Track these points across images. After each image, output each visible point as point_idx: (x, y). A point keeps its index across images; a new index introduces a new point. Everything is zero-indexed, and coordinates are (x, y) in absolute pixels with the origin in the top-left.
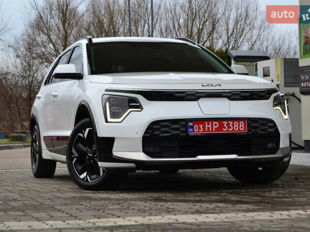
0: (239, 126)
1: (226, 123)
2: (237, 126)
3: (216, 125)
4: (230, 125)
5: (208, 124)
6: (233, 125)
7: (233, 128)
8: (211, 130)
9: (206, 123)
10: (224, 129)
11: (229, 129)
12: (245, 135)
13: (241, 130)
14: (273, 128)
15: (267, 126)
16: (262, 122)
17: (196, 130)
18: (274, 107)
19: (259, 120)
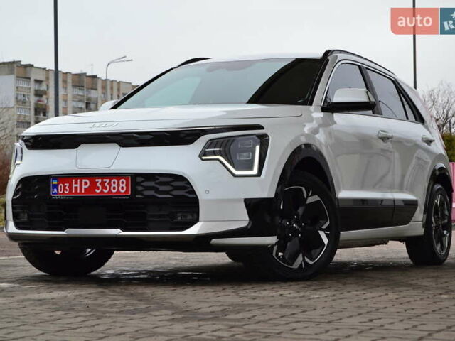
0: (118, 185)
1: (99, 181)
2: (116, 185)
3: (86, 184)
4: (106, 185)
5: (76, 183)
6: (110, 184)
7: (110, 190)
8: (79, 191)
9: (74, 181)
10: (96, 190)
11: (104, 191)
12: (127, 199)
13: (122, 191)
14: (184, 189)
15: (172, 186)
16: (162, 179)
17: (61, 192)
18: (200, 156)
19: (157, 177)
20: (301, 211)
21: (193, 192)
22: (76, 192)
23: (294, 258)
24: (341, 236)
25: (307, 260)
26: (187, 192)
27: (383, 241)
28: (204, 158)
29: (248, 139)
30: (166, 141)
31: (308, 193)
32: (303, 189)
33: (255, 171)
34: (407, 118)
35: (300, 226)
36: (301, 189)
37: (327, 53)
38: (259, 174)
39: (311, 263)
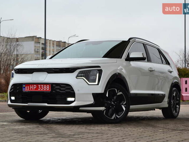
0: (46, 87)
1: (40, 86)
2: (45, 87)
3: (35, 87)
4: (42, 87)
5: (32, 86)
6: (43, 87)
7: (43, 89)
10: (39, 89)
11: (41, 89)
12: (49, 93)
13: (48, 90)
14: (70, 89)
15: (66, 88)
16: (62, 86)
17: (26, 89)
18: (76, 78)
19: (60, 85)
20: (115, 97)
21: (73, 90)
22: (31, 90)
23: (112, 115)
24: (130, 107)
25: (117, 116)
26: (71, 91)
27: (153, 109)
28: (77, 78)
29: (94, 71)
30: (64, 71)
31: (118, 91)
32: (116, 90)
33: (96, 83)
34: (163, 63)
35: (115, 103)
36: (115, 90)
37: (130, 39)
38: (98, 84)
39: (119, 117)
